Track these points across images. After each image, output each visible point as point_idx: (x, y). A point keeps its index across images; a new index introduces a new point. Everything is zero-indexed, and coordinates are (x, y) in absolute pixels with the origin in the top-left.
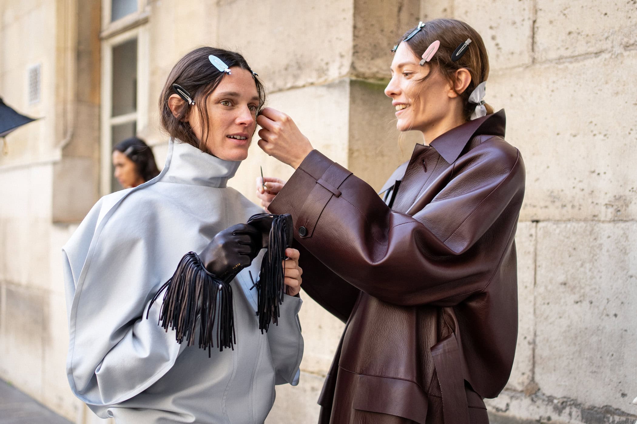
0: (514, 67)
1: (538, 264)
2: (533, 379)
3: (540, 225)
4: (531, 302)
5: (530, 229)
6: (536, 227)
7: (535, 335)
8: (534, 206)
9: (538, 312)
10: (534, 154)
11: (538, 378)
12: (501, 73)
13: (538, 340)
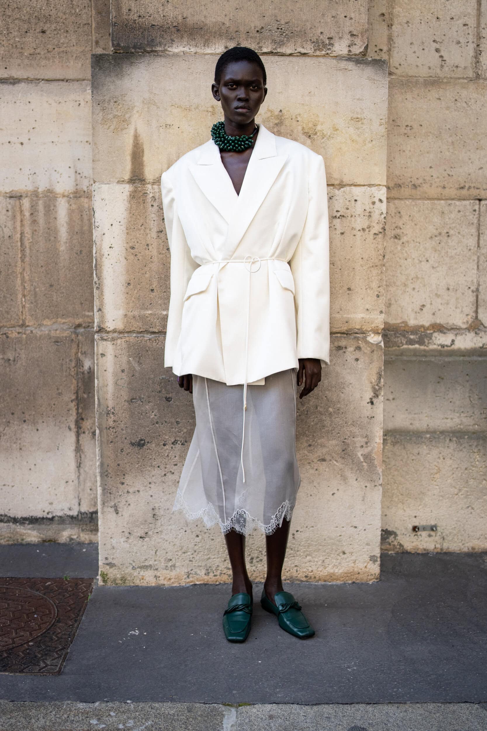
0: (459, 78)
1: (481, 232)
2: (477, 317)
3: (483, 202)
4: (474, 260)
5: (474, 206)
6: (480, 204)
7: (479, 285)
8: (477, 188)
9: (481, 267)
10: (477, 149)
11: (480, 316)
12: (445, 80)
13: (480, 288)
